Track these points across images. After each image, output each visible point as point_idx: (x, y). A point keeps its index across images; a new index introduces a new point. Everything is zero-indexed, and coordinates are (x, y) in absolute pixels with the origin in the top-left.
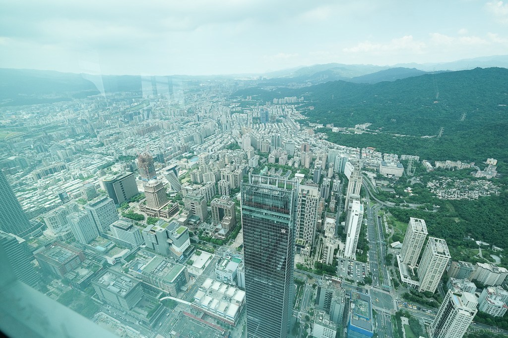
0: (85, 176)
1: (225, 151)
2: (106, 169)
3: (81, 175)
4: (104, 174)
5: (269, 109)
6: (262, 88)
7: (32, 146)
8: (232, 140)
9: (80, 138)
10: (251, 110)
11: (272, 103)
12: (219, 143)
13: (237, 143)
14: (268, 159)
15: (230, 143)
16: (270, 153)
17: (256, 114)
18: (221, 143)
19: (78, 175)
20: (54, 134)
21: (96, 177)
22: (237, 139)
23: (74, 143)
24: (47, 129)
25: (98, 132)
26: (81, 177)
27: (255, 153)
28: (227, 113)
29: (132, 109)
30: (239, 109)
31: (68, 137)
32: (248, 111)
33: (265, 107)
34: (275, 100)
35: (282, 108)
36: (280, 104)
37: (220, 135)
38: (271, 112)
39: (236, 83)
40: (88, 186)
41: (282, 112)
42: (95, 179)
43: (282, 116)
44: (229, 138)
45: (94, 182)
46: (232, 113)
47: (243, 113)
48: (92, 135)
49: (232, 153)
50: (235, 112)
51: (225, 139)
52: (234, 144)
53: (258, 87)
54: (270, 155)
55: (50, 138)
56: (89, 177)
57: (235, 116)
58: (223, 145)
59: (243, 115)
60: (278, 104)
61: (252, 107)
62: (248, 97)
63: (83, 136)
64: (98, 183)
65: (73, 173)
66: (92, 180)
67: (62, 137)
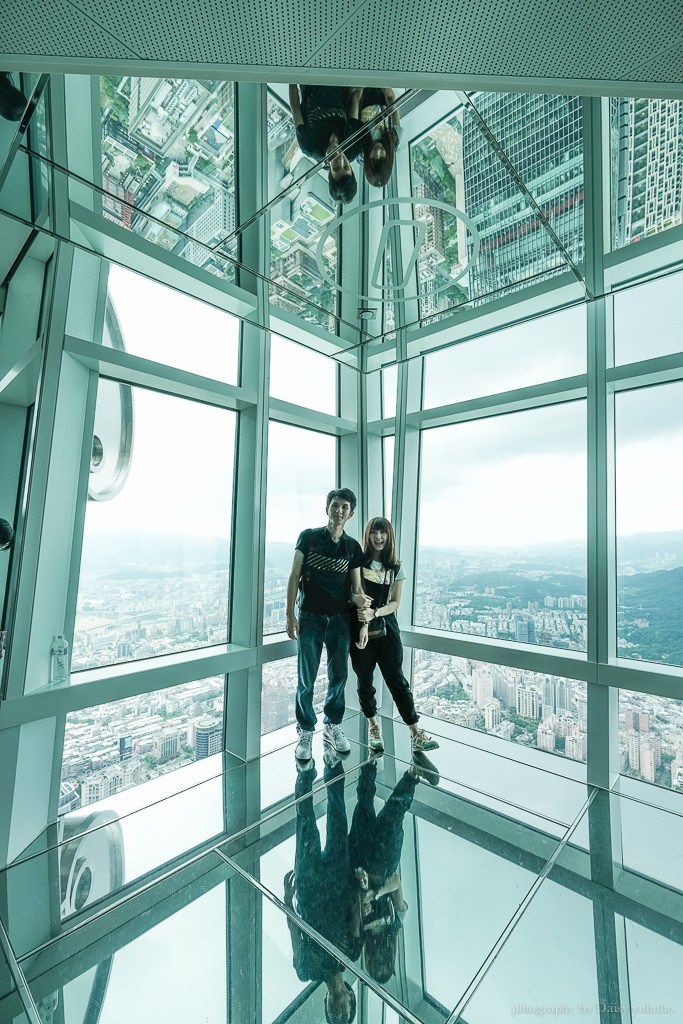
0: (170, 710)
1: (433, 699)
2: (205, 703)
3: (164, 707)
4: (199, 712)
5: (535, 618)
6: (518, 574)
7: (114, 644)
8: (451, 678)
9: (181, 638)
10: (495, 615)
11: (542, 605)
12: (422, 680)
13: (461, 685)
14: (535, 737)
15: (445, 682)
16: (539, 720)
17: (505, 626)
18: (425, 680)
19: (159, 707)
20: (149, 630)
21: (186, 716)
22: (461, 677)
23: (171, 647)
24: (144, 618)
25: (212, 632)
26: (163, 713)
27: (503, 716)
28: (442, 617)
29: (274, 597)
30: (468, 611)
31: (167, 636)
32: (487, 618)
33: (525, 612)
34: (549, 600)
35: (566, 617)
36: (560, 609)
37: (425, 663)
38: (541, 626)
39: (463, 562)
40: (168, 731)
41: (565, 627)
42: (184, 721)
43: (568, 636)
44: (445, 671)
45: (179, 727)
46: (453, 618)
47: (476, 621)
48: (201, 635)
49: (448, 708)
50: (458, 618)
51: (436, 674)
52: (454, 687)
53: (510, 571)
54: (541, 726)
55: (142, 633)
56: (174, 715)
57: (458, 626)
58: (429, 685)
59: (475, 625)
60: (556, 607)
61: (496, 610)
62: (487, 590)
63: (187, 637)
64: (184, 730)
65: (153, 702)
66: (177, 722)
67: (159, 633)
